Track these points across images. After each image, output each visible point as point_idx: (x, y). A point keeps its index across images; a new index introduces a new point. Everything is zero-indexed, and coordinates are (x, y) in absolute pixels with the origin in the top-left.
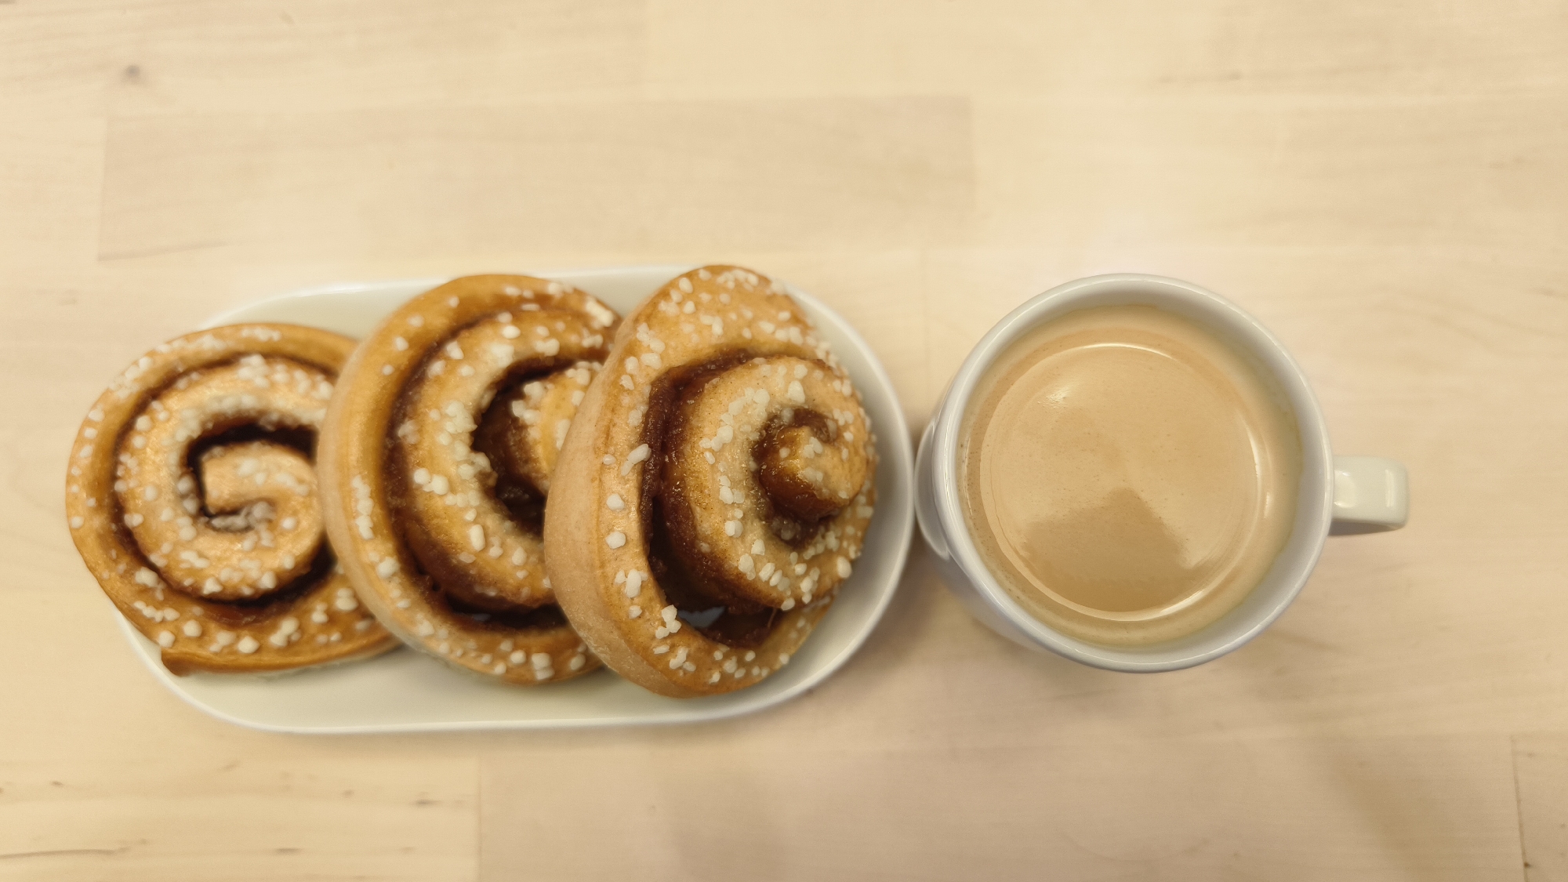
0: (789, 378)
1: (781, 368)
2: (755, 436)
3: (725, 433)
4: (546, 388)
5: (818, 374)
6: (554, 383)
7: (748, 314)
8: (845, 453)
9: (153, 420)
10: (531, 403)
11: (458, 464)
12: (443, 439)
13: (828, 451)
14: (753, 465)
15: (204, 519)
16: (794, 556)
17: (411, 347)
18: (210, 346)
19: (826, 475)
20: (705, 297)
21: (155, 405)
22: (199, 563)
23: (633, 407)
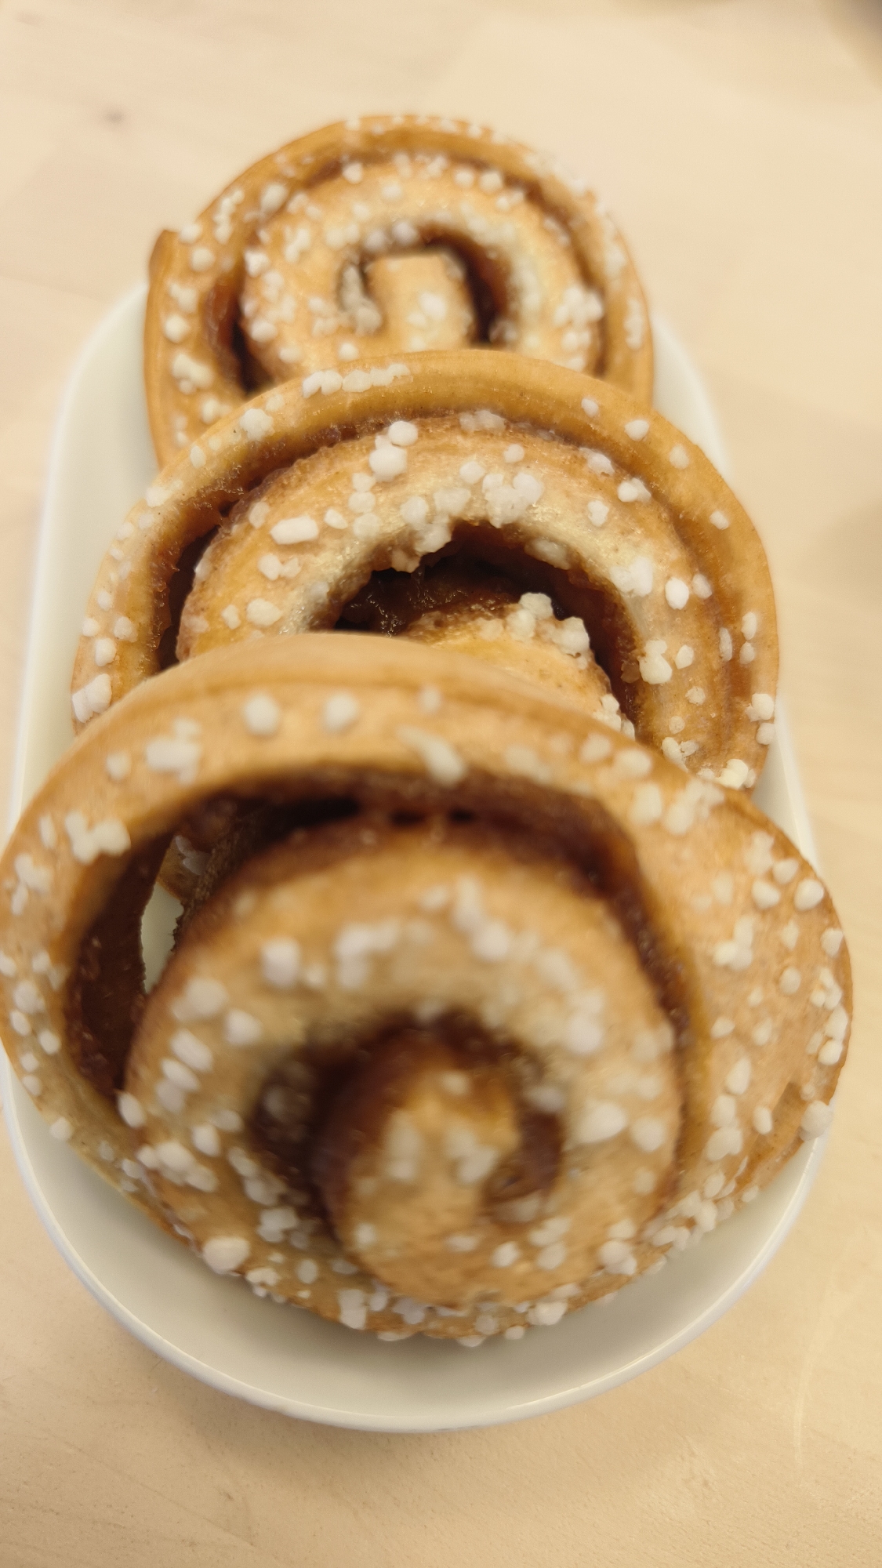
0: (634, 1105)
1: (654, 1085)
2: (492, 1016)
3: (494, 941)
4: (578, 655)
5: (645, 1181)
6: (588, 670)
7: (763, 1034)
8: (465, 1243)
9: (496, 193)
10: (550, 628)
11: (429, 498)
12: (470, 468)
13: (467, 1199)
14: (428, 1010)
15: (356, 258)
16: (232, 1121)
17: (633, 442)
18: (610, 259)
19: (408, 1192)
20: (790, 934)
21: (518, 196)
22: (291, 251)
23: (544, 756)
